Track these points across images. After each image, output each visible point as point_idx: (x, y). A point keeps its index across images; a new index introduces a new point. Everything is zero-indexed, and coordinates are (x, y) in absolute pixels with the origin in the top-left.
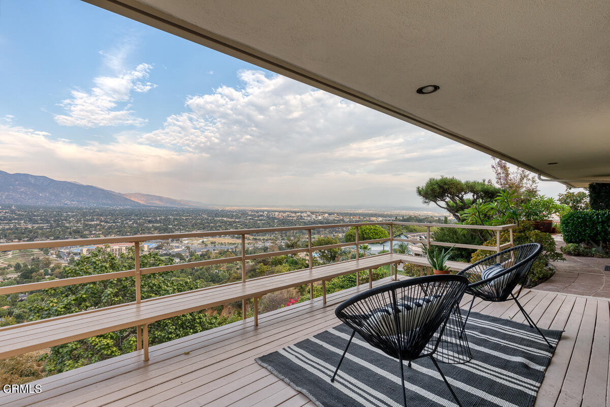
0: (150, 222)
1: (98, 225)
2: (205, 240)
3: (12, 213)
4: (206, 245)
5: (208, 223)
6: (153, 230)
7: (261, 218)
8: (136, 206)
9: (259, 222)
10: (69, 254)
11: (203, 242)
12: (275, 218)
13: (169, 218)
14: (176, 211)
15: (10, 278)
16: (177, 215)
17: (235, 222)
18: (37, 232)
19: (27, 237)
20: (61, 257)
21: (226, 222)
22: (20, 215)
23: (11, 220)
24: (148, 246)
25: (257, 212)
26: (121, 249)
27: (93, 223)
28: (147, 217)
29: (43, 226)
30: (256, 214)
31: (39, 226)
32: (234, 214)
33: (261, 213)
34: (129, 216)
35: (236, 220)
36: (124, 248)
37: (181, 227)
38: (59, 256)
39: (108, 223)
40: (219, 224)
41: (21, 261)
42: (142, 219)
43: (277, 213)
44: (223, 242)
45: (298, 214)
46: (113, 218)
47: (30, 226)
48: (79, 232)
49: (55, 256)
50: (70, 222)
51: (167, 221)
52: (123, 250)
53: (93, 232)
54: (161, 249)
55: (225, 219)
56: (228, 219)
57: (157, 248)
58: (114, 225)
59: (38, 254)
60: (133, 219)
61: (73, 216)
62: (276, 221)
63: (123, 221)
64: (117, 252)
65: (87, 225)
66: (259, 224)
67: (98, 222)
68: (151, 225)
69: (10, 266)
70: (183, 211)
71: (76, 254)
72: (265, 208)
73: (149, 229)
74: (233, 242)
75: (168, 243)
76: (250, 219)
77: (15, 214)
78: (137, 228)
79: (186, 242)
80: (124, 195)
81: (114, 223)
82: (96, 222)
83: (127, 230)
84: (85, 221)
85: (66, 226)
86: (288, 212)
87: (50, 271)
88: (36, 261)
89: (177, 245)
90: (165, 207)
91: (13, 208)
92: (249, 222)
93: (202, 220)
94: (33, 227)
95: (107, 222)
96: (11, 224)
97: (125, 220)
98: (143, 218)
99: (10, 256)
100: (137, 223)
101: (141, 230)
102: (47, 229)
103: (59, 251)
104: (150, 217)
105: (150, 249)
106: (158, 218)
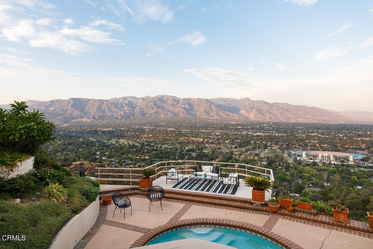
0: (359, 136)
1: (315, 136)
3: (270, 127)
10: (295, 155)
15: (263, 164)
18: (280, 139)
19: (275, 142)
20: (290, 156)
22: (273, 128)
23: (269, 131)
24: (354, 157)
26: (330, 156)
27: (312, 134)
28: (358, 131)
29: (284, 135)
31: (281, 135)
34: (341, 130)
36: (332, 156)
38: (289, 155)
39: (324, 135)
41: (270, 155)
42: (353, 133)
46: (328, 131)
47: (277, 135)
48: (302, 140)
49: (287, 155)
50: (299, 133)
52: (331, 158)
53: (312, 141)
54: (367, 161)
57: (362, 160)
58: (327, 136)
59: (279, 152)
60: (344, 133)
61: (301, 129)
63: (335, 134)
64: (327, 159)
65: (308, 136)
67: (316, 134)
68: (360, 139)
69: (265, 157)
71: (299, 156)
77: (272, 127)
78: (346, 140)
80: (339, 112)
81: (328, 135)
82: (315, 134)
83: (337, 142)
84: (308, 133)
85: (296, 136)
87: (281, 164)
88: (277, 156)
91: (271, 123)
94: (278, 135)
95: (322, 134)
96: (269, 133)
97: (337, 134)
98: (354, 132)
99: (266, 152)
100: (347, 136)
101: (349, 143)
102: (285, 137)
103: (290, 152)
104: (360, 132)
105: (356, 160)
106: (369, 133)
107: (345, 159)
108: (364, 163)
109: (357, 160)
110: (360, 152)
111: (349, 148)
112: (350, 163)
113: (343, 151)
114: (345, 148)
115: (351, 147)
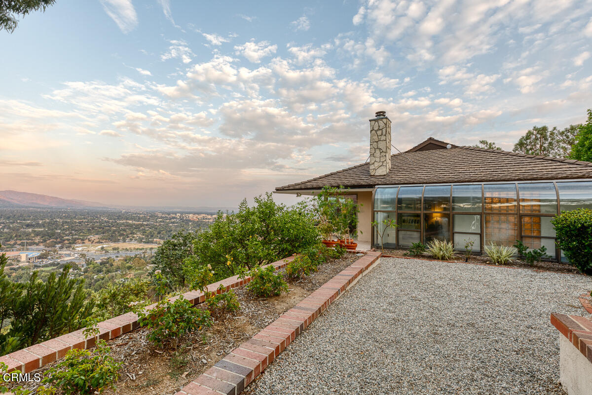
0: (28, 226)
2: (104, 246)
4: (107, 252)
5: (109, 226)
6: (33, 235)
7: (173, 220)
8: (6, 207)
9: (171, 225)
11: (102, 248)
12: (190, 221)
13: (56, 221)
14: (65, 212)
16: (66, 217)
17: (142, 225)
21: (131, 226)
24: (27, 255)
25: (169, 214)
28: (24, 220)
30: (167, 216)
32: (142, 216)
33: (174, 215)
35: (144, 223)
37: (73, 232)
40: (123, 228)
42: (17, 223)
43: (191, 215)
44: (128, 248)
45: (214, 216)
51: (53, 224)
54: (46, 258)
55: (130, 222)
56: (134, 222)
57: (39, 257)
60: (3, 223)
62: (190, 223)
66: (171, 226)
68: (30, 230)
70: (76, 213)
72: (178, 210)
73: (28, 234)
74: (141, 247)
75: (55, 251)
76: (161, 222)
78: (8, 234)
79: (80, 249)
86: (203, 214)
89: (68, 252)
90: (49, 208)
92: (160, 225)
93: (101, 223)
98: (18, 221)
100: (9, 228)
101: (16, 236)
104: (28, 220)
105: (30, 259)
106: (41, 222)
107: (13, 260)
108: (43, 261)
109: (32, 258)
110: (34, 247)
111: (15, 244)
112: (21, 265)
113: (8, 249)
114: (10, 244)
115: (19, 242)
